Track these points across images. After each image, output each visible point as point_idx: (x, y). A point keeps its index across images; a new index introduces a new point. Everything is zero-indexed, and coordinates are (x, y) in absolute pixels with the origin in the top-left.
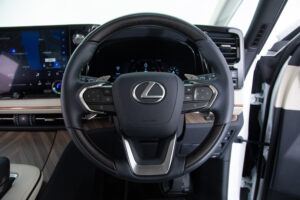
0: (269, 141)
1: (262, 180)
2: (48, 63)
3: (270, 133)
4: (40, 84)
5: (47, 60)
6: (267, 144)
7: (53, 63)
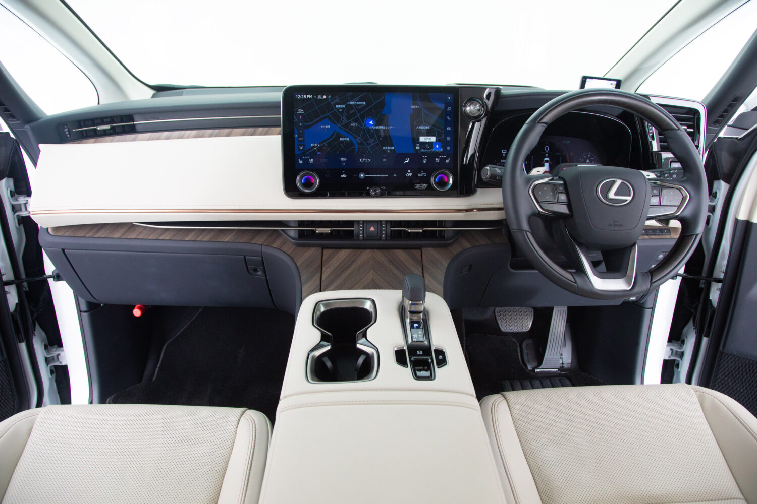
0: (722, 276)
1: (705, 340)
2: (424, 143)
3: (725, 262)
4: (409, 175)
5: (422, 139)
6: (718, 281)
7: (431, 143)
